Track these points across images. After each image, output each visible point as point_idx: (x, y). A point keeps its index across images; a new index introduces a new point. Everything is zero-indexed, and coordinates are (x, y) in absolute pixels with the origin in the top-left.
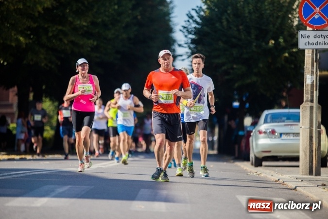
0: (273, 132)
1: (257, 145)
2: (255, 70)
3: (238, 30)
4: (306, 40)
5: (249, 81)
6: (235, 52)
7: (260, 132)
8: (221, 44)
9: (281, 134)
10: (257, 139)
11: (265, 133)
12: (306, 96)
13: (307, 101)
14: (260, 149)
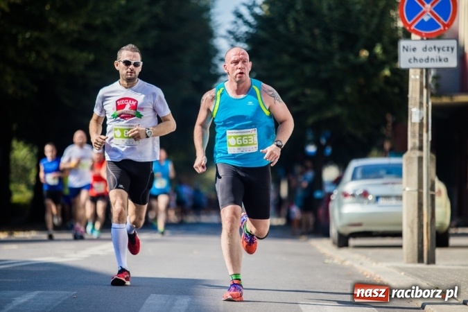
0: (365, 194)
1: (340, 214)
2: (340, 97)
3: (313, 36)
4: (411, 54)
5: (329, 114)
6: (308, 69)
7: (346, 195)
8: (286, 59)
9: (377, 198)
10: (340, 205)
11: (353, 195)
12: (412, 141)
13: (413, 149)
14: (345, 221)
